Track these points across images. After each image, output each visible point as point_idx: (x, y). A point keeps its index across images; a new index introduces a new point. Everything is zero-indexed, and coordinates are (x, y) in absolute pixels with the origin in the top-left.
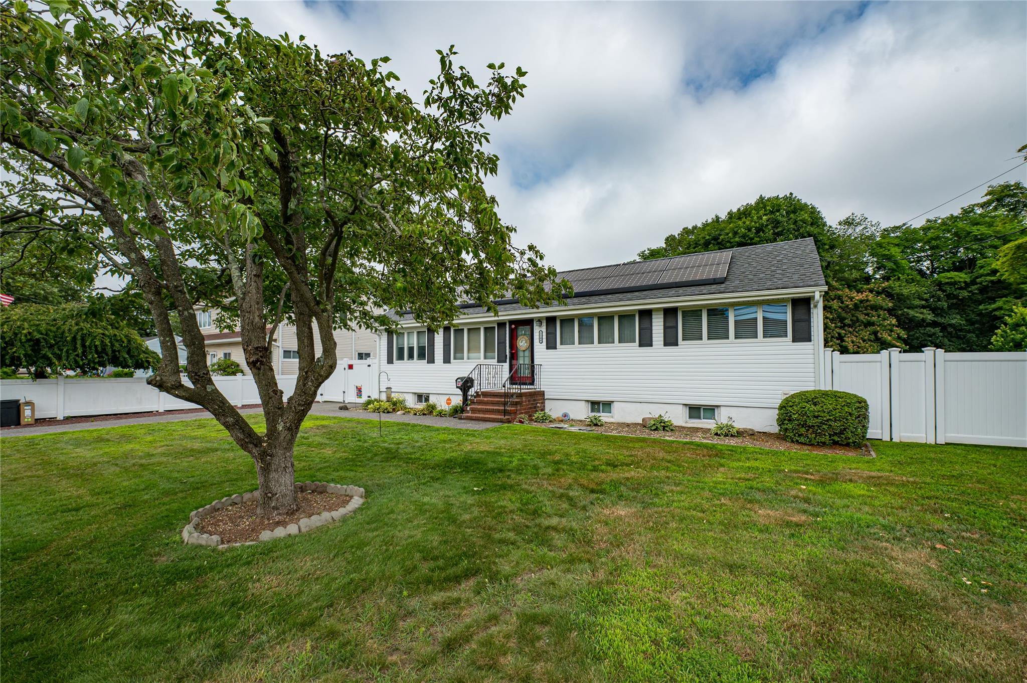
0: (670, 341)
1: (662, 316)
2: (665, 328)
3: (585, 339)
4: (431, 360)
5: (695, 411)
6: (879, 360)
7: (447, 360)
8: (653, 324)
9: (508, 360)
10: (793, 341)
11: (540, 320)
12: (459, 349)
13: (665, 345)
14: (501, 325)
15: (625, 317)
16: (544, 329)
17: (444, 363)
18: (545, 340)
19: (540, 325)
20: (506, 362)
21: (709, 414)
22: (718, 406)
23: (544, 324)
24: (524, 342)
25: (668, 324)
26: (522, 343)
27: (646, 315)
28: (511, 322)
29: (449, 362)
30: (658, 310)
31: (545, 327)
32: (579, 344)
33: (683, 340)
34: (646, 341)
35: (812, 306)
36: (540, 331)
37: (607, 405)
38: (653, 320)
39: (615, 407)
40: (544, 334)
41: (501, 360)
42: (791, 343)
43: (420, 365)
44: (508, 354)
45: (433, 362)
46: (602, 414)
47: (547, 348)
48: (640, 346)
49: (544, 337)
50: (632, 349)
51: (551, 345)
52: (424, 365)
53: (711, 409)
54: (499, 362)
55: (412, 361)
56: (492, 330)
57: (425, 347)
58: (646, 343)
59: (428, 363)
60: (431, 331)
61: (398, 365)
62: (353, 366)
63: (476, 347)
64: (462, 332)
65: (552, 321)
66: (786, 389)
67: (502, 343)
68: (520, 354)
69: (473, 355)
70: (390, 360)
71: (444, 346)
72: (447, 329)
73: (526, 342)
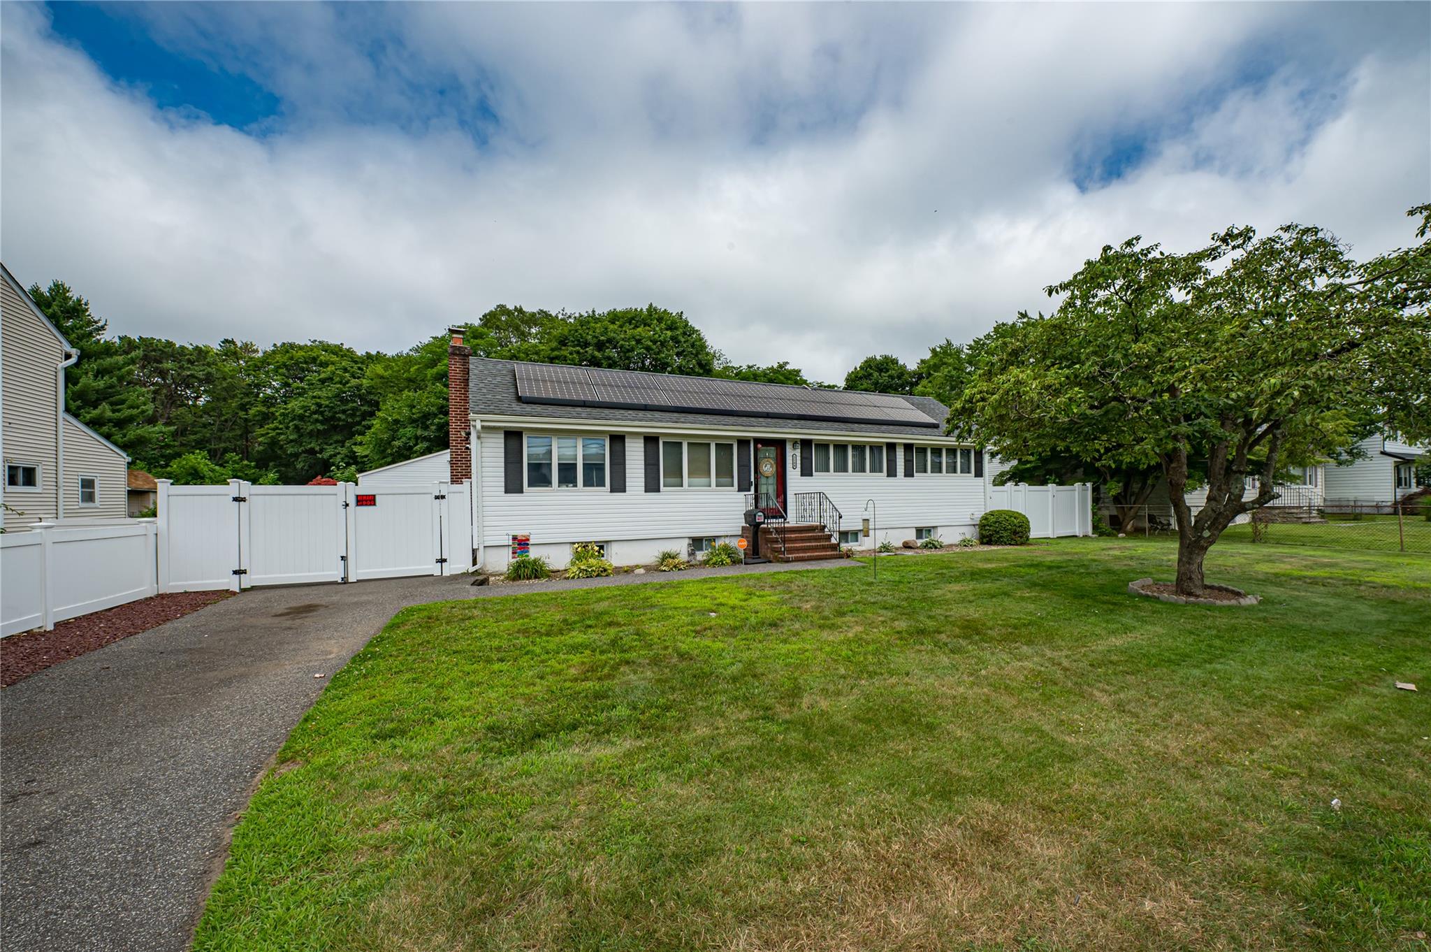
0: (907, 472)
1: (903, 451)
2: (906, 461)
3: (841, 466)
4: (619, 486)
7: (652, 486)
8: (897, 457)
9: (753, 488)
10: (975, 476)
11: (795, 442)
13: (904, 476)
14: (743, 443)
15: (876, 448)
16: (798, 452)
17: (647, 490)
18: (799, 466)
19: (794, 448)
20: (750, 491)
21: (928, 533)
22: (934, 527)
23: (799, 447)
24: (769, 466)
25: (907, 458)
27: (892, 447)
28: (757, 441)
29: (658, 490)
30: (900, 444)
31: (799, 450)
32: (834, 471)
33: (917, 472)
36: (793, 456)
37: (856, 535)
38: (897, 454)
39: (861, 537)
40: (799, 458)
41: (744, 487)
42: (973, 478)
44: (753, 479)
45: (623, 491)
46: (851, 544)
47: (802, 475)
48: (887, 476)
49: (799, 462)
50: (881, 479)
51: (806, 472)
52: (601, 496)
53: (929, 530)
54: (740, 490)
55: (570, 488)
56: (724, 448)
57: (604, 464)
58: (892, 473)
59: (612, 491)
60: (618, 440)
61: (533, 495)
62: (377, 497)
63: (700, 469)
64: (674, 446)
65: (806, 444)
66: (972, 511)
67: (743, 466)
68: (763, 480)
69: (696, 480)
70: (513, 486)
71: (646, 465)
72: (651, 440)
73: (772, 467)
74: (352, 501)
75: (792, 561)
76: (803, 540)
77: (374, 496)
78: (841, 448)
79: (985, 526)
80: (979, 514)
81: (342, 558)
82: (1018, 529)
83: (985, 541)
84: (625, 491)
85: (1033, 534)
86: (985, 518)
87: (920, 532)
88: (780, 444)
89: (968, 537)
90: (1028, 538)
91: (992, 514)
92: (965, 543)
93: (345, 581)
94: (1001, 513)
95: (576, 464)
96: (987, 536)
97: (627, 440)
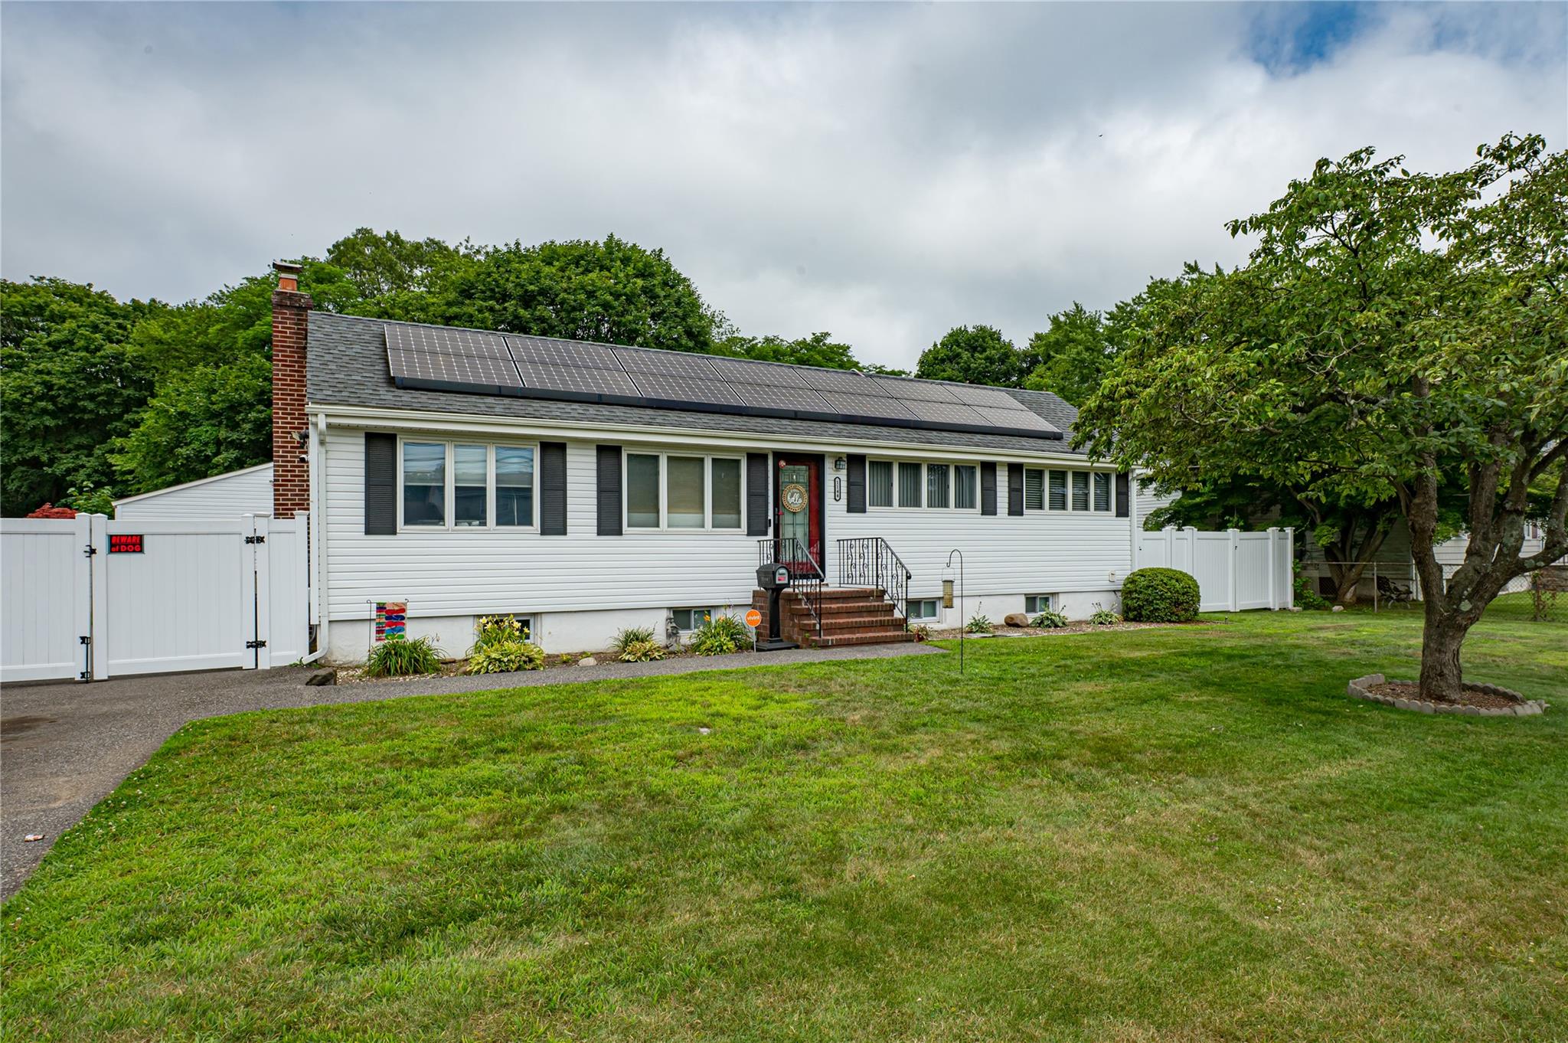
0: (1015, 508)
1: (1008, 474)
2: (1011, 490)
3: (909, 498)
4: (555, 524)
6: (1164, 538)
7: (609, 524)
8: (997, 484)
9: (771, 530)
10: (1116, 516)
11: (838, 459)
13: (1009, 514)
14: (756, 458)
15: (964, 470)
16: (843, 474)
17: (601, 532)
18: (844, 496)
19: (837, 468)
20: (766, 534)
21: (1043, 604)
22: (1053, 594)
23: (844, 465)
24: (797, 496)
25: (1013, 486)
26: (797, 498)
27: (989, 468)
28: (779, 455)
29: (619, 532)
30: (1002, 463)
31: (845, 472)
32: (900, 505)
33: (1028, 508)
35: (1130, 479)
36: (835, 478)
37: (930, 606)
38: (997, 479)
40: (844, 484)
41: (757, 528)
42: (1114, 518)
44: (771, 516)
45: (562, 532)
46: (925, 619)
47: (849, 510)
48: (982, 513)
49: (844, 490)
50: (974, 518)
51: (856, 505)
52: (526, 540)
53: (1046, 598)
54: (749, 534)
55: (475, 527)
56: (726, 466)
57: (530, 490)
58: (989, 509)
59: (543, 533)
60: (554, 450)
61: (412, 539)
62: (147, 540)
63: (687, 499)
64: (646, 462)
65: (855, 462)
66: (1111, 569)
67: (756, 496)
68: (787, 518)
69: (678, 517)
70: (379, 521)
71: (600, 491)
72: (608, 452)
73: (801, 496)
74: (101, 544)
75: (833, 646)
76: (849, 613)
77: (141, 537)
78: (911, 468)
79: (1130, 592)
80: (1122, 575)
81: (83, 638)
82: (1181, 598)
83: (1131, 615)
84: (565, 533)
85: (1204, 606)
86: (1131, 580)
87: (1031, 601)
88: (815, 461)
89: (1106, 609)
90: (1196, 612)
91: (1142, 574)
92: (1101, 619)
93: (87, 678)
94: (1156, 572)
95: (484, 489)
96: (1135, 609)
97: (569, 451)
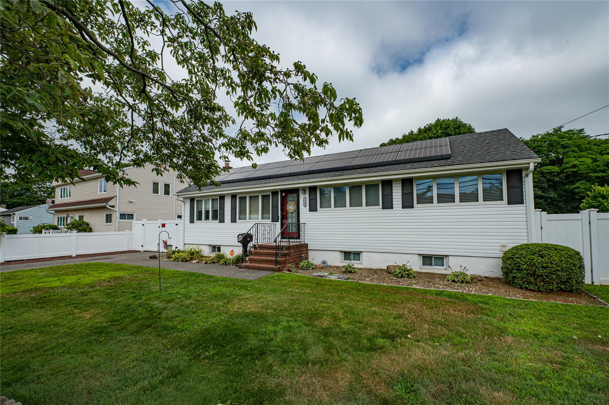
0: (407, 204)
1: (401, 185)
2: (403, 194)
3: (340, 203)
4: (222, 221)
5: (427, 259)
6: (580, 218)
7: (233, 220)
8: (393, 191)
9: (280, 220)
10: (508, 204)
11: (304, 189)
12: (243, 212)
13: (403, 208)
14: (275, 193)
15: (371, 186)
17: (232, 222)
18: (308, 205)
19: (305, 193)
20: (278, 221)
21: (439, 262)
22: (446, 256)
23: (308, 192)
24: (292, 206)
25: (405, 192)
26: (291, 207)
27: (388, 184)
28: (282, 191)
29: (235, 222)
30: (397, 180)
31: (308, 195)
32: (335, 207)
33: (417, 203)
34: (388, 205)
35: (523, 175)
36: (304, 198)
37: (357, 255)
38: (393, 188)
39: (364, 256)
40: (308, 200)
41: (274, 220)
42: (507, 205)
43: (213, 225)
44: (280, 215)
45: (224, 222)
46: (353, 262)
47: (310, 211)
48: (383, 208)
49: (308, 202)
50: (377, 211)
51: (313, 208)
52: (217, 224)
53: (442, 258)
55: (208, 221)
56: (265, 197)
57: (218, 210)
59: (219, 222)
60: (222, 197)
61: (197, 224)
63: (254, 210)
64: (243, 199)
65: (312, 190)
66: (504, 242)
67: (275, 207)
68: (289, 215)
69: (253, 216)
70: (192, 220)
71: (231, 209)
72: (234, 196)
73: (294, 206)
74: (161, 226)
77: (165, 224)
78: (339, 189)
81: (158, 243)
97: (225, 198)
